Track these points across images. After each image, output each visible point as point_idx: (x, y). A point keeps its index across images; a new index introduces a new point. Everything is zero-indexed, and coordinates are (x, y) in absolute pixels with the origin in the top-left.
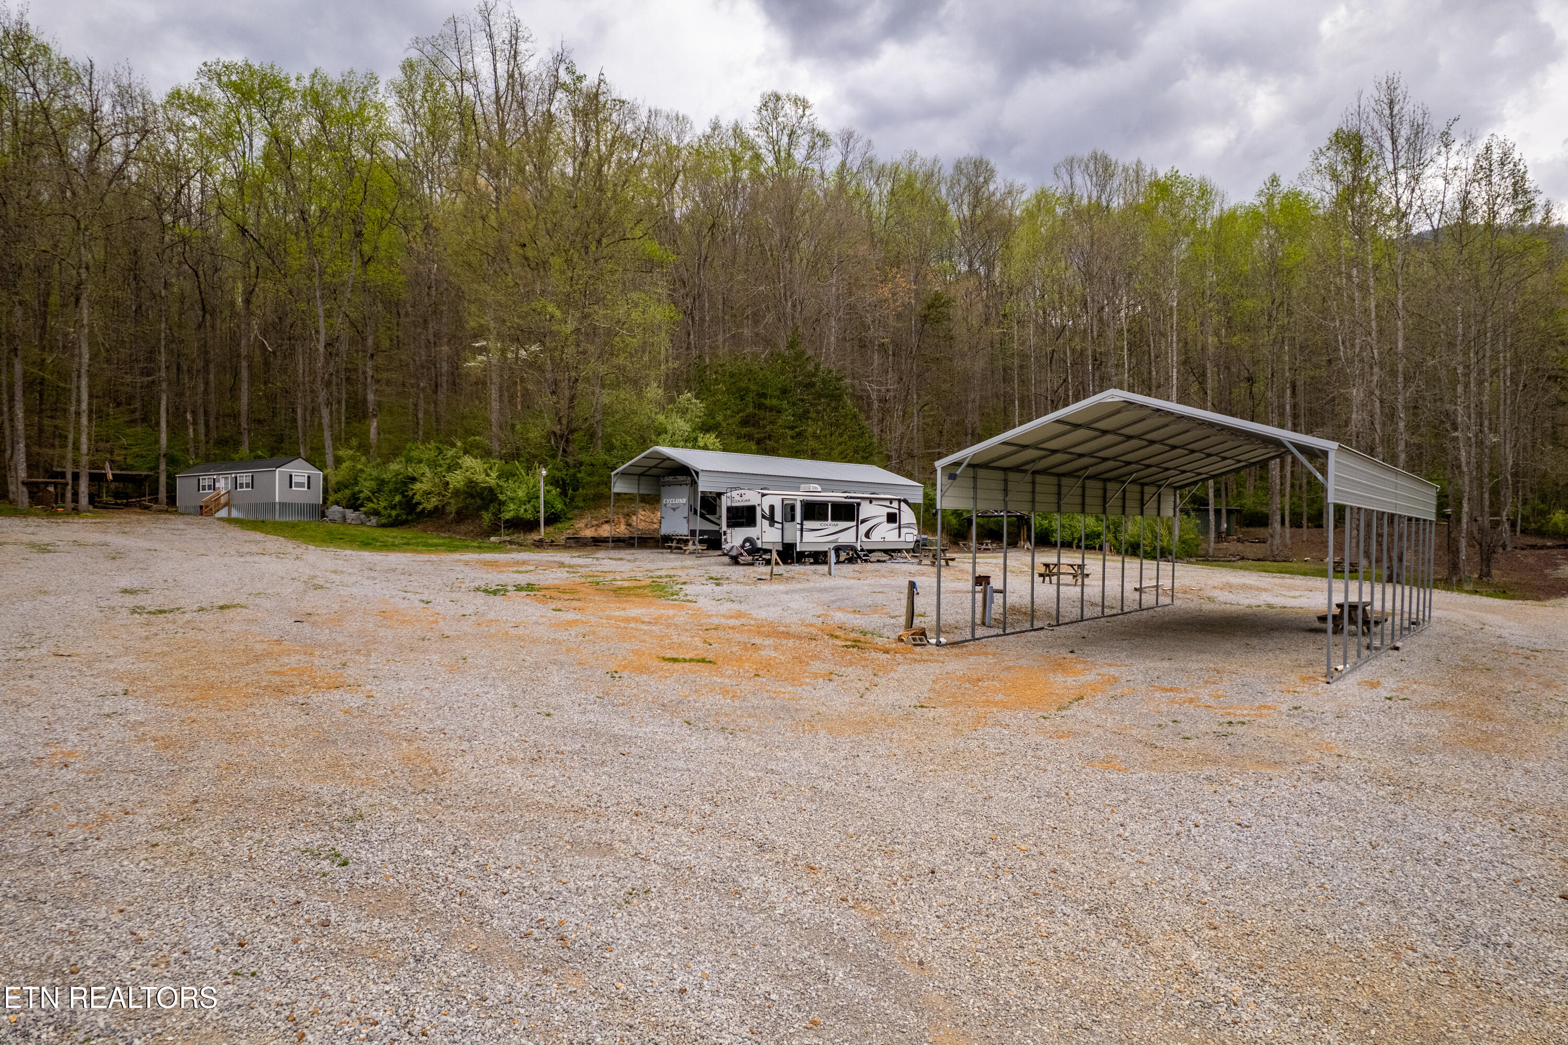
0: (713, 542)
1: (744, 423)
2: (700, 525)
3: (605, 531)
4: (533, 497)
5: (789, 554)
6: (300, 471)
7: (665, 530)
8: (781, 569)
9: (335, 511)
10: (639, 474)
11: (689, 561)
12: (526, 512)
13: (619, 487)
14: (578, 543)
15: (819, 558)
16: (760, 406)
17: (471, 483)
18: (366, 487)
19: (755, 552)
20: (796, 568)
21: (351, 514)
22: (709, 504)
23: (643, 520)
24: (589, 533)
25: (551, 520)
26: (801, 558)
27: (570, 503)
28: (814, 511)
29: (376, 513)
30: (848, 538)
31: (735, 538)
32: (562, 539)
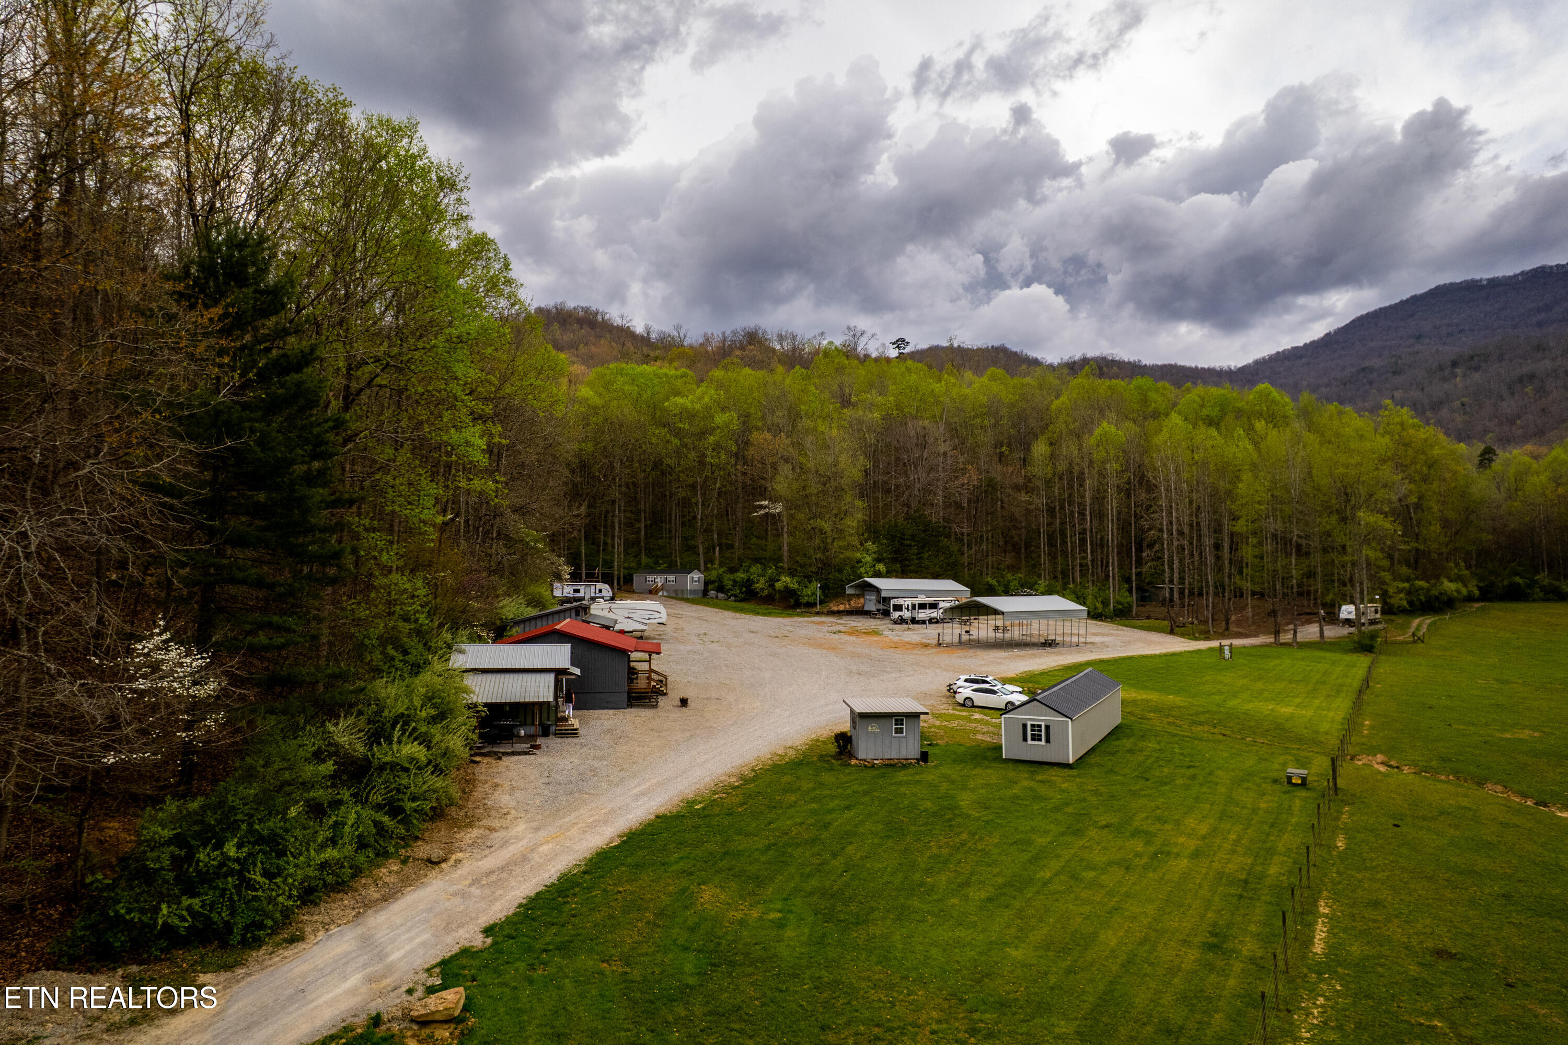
0: (886, 613)
1: (896, 552)
2: (881, 607)
3: (842, 608)
4: (814, 594)
5: (914, 621)
6: (696, 575)
7: (866, 608)
8: (911, 626)
9: (712, 593)
10: (856, 587)
11: (878, 622)
12: (811, 600)
13: (849, 591)
14: (832, 613)
15: (924, 622)
16: (902, 544)
17: (786, 587)
18: (728, 583)
19: (902, 621)
20: (916, 626)
21: (721, 595)
22: (886, 600)
23: (855, 603)
24: (835, 609)
25: (821, 602)
26: (918, 622)
27: (826, 596)
28: (922, 606)
29: (735, 596)
30: (934, 615)
31: (896, 615)
32: (825, 611)
